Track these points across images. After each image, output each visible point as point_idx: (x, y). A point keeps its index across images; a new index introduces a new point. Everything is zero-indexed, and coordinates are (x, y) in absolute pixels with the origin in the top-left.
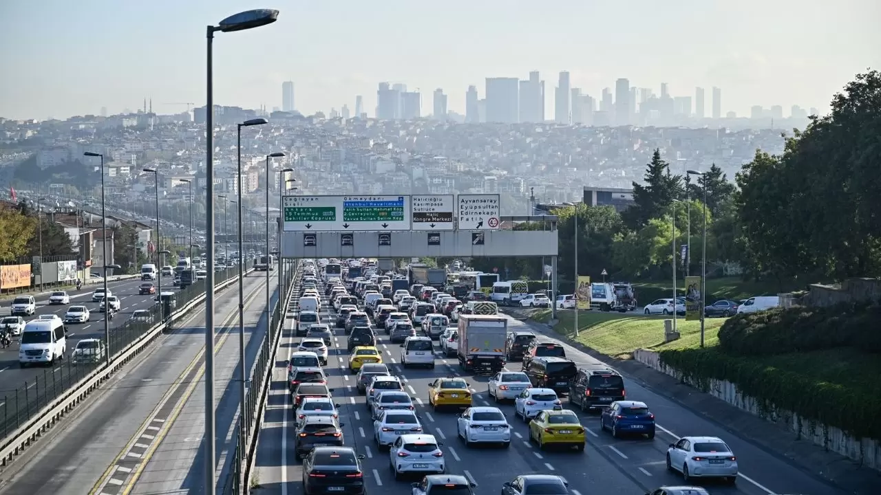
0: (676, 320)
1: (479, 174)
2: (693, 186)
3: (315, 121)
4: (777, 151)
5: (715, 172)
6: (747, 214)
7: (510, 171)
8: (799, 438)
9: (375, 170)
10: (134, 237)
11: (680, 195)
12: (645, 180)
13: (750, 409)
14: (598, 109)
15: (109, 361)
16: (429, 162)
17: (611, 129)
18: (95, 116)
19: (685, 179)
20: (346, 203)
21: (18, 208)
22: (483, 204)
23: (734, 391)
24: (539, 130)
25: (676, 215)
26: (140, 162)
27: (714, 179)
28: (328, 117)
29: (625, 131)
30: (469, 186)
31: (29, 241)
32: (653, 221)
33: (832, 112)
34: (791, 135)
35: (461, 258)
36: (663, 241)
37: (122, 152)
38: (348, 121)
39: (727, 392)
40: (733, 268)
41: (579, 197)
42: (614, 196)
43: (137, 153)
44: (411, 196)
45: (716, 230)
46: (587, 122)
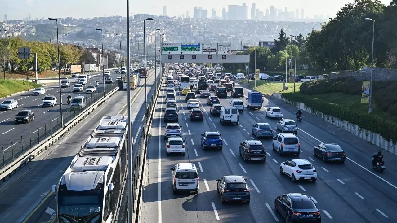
0: (287, 83)
1: (226, 36)
2: (294, 41)
3: (173, 19)
4: (319, 29)
5: (301, 36)
6: (309, 49)
7: (236, 36)
8: (324, 121)
9: (192, 35)
10: (114, 57)
11: (289, 43)
12: (278, 38)
13: (309, 111)
14: (265, 16)
15: (105, 96)
16: (210, 33)
17: (269, 22)
18: (102, 17)
19: (291, 38)
20: (181, 45)
21: (76, 47)
22: (226, 46)
23: (304, 106)
24: (245, 22)
25: (288, 50)
26: (117, 32)
27: (300, 38)
28: (177, 18)
29: (273, 23)
30: (223, 40)
31: (80, 58)
32: (281, 52)
33: (337, 17)
34: (323, 24)
35: (219, 63)
36: (283, 58)
37: (111, 29)
38: (184, 19)
39: (302, 106)
40: (306, 67)
41: (257, 44)
42: (268, 43)
43: (116, 29)
44: (202, 43)
45: (300, 54)
46: (261, 20)
